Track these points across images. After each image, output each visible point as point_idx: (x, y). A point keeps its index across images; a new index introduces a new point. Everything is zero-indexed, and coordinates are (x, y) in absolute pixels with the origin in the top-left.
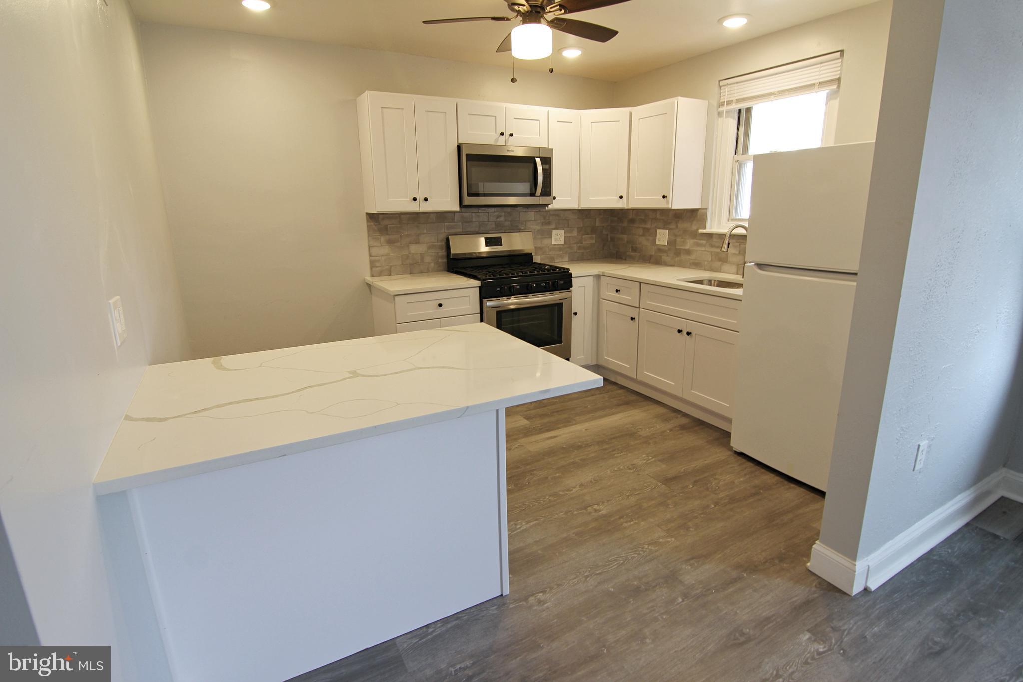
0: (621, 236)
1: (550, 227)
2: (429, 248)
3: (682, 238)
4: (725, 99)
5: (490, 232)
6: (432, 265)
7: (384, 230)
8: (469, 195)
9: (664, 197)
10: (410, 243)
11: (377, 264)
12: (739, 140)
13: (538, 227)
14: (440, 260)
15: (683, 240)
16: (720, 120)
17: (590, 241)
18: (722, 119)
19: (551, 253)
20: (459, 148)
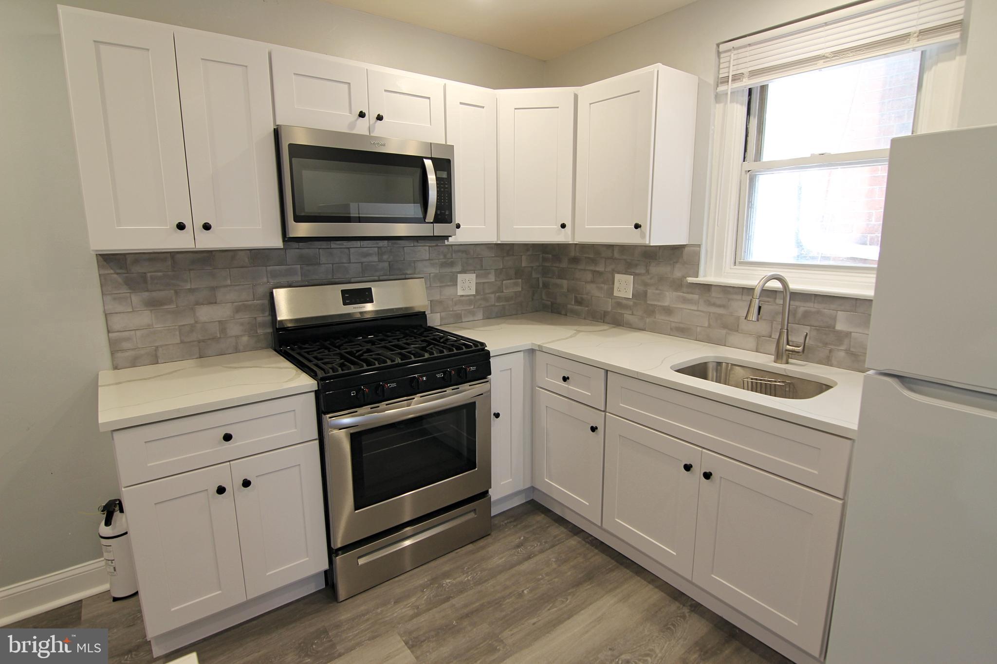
0: (559, 281)
1: (454, 270)
2: (238, 310)
3: (657, 289)
4: (729, 72)
5: (353, 280)
6: (245, 339)
7: (136, 283)
8: (298, 219)
9: (637, 226)
10: (197, 303)
11: (126, 345)
12: (749, 139)
13: (434, 271)
14: (260, 331)
15: (657, 292)
16: (720, 107)
17: (513, 288)
18: (722, 105)
19: (456, 308)
20: (277, 133)
